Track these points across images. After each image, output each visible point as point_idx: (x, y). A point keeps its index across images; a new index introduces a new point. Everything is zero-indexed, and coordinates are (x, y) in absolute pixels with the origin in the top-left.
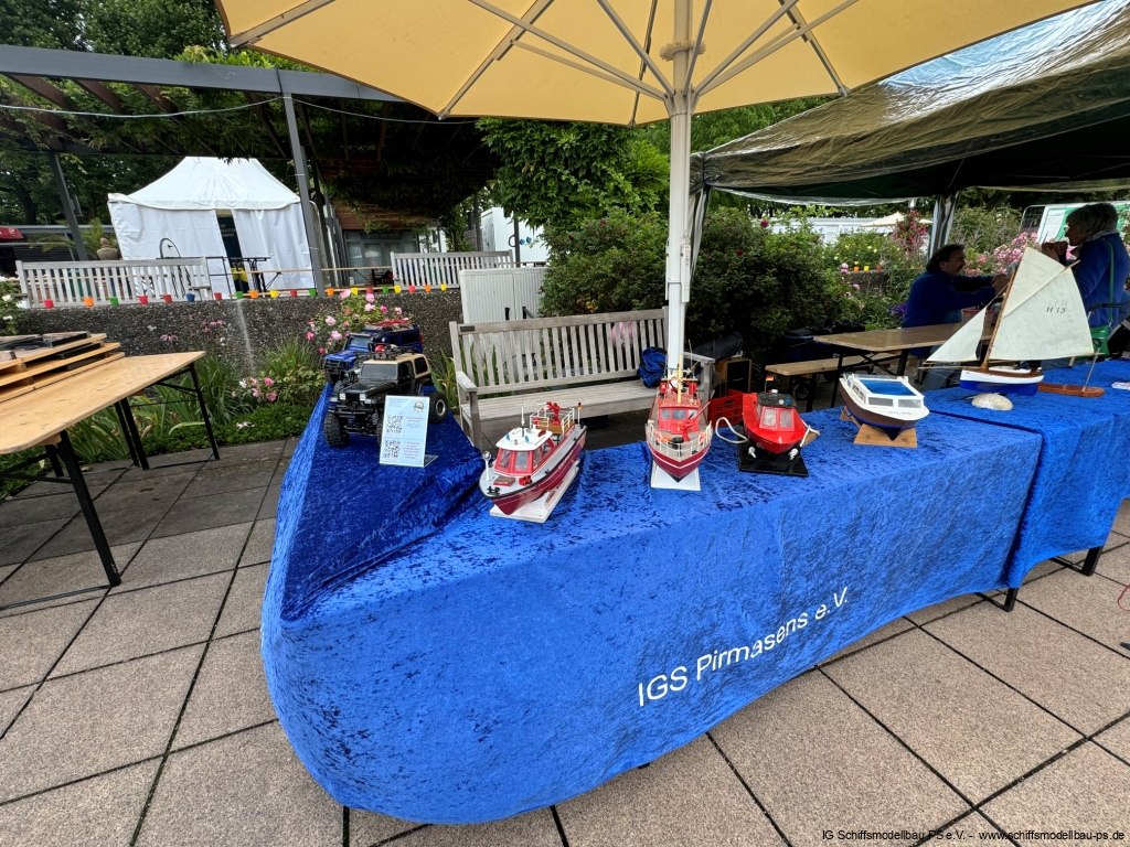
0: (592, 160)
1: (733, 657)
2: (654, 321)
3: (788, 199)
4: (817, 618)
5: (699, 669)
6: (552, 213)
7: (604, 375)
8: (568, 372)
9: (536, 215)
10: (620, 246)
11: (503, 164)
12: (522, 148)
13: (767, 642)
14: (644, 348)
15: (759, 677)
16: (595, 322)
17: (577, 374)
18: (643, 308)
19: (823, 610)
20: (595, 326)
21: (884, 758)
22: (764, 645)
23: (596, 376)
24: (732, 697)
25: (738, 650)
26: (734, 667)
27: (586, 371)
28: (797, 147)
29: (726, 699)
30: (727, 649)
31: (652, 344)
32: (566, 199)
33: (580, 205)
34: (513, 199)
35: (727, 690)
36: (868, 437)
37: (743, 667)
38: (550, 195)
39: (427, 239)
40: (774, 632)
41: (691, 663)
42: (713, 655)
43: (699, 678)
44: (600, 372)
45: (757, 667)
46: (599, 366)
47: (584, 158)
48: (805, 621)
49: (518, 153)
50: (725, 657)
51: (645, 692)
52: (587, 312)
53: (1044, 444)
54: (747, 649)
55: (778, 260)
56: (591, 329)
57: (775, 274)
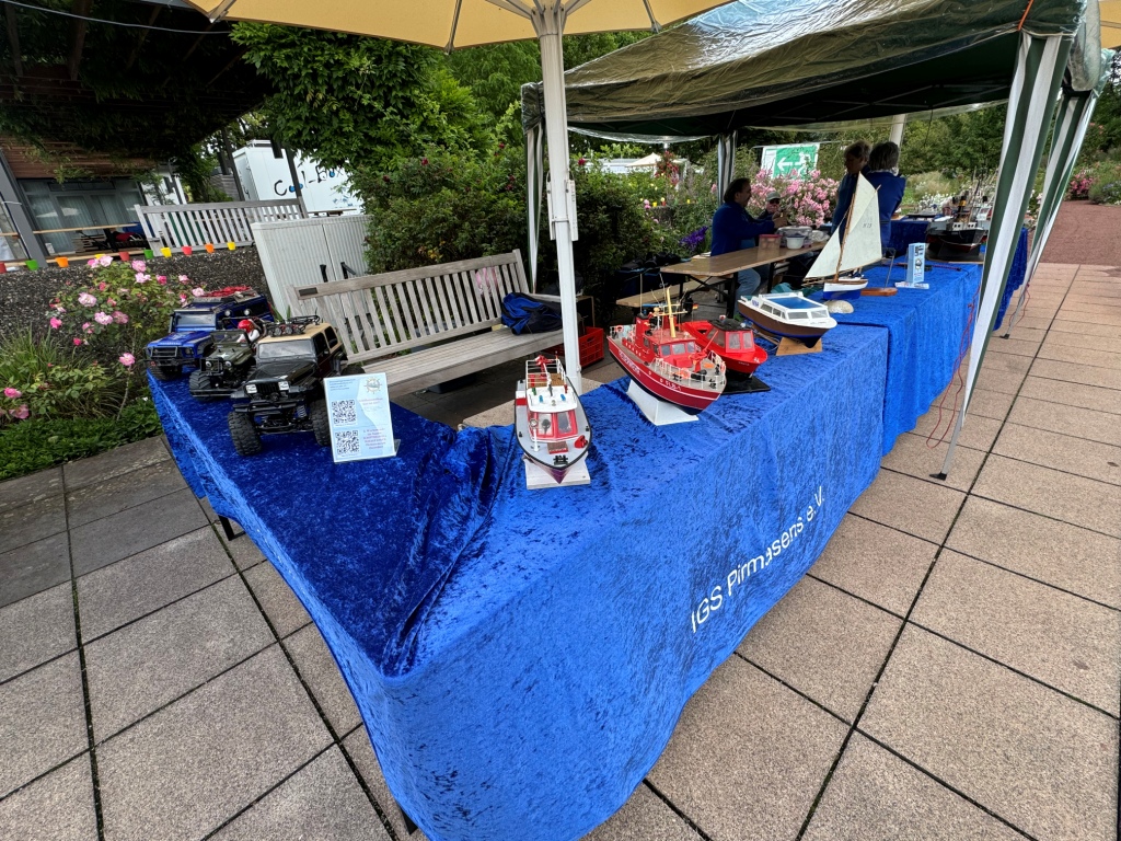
0: (390, 89)
1: (751, 568)
2: (508, 265)
3: (611, 136)
4: (809, 520)
5: (730, 585)
6: (352, 152)
7: (469, 328)
8: (431, 329)
9: (332, 154)
10: (452, 187)
11: (277, 90)
12: (300, 70)
13: (774, 548)
14: (503, 295)
15: (774, 584)
16: (451, 271)
17: (442, 330)
18: (494, 253)
19: (811, 512)
20: (451, 276)
21: (837, 607)
22: (773, 551)
23: (460, 330)
24: (754, 607)
25: (754, 561)
26: (754, 576)
27: (450, 326)
28: (635, 82)
29: (750, 610)
30: (746, 562)
31: (510, 291)
32: (366, 135)
33: (386, 143)
34: (300, 133)
35: (751, 601)
36: (787, 349)
37: (760, 576)
38: (346, 129)
39: (157, 188)
40: (778, 537)
41: (722, 581)
42: (737, 569)
43: (730, 593)
44: (463, 325)
45: (772, 574)
46: (462, 319)
47: (380, 86)
48: (801, 524)
49: (297, 76)
50: (746, 569)
51: (696, 619)
52: (433, 262)
53: (890, 335)
54: (762, 558)
55: (604, 198)
56: (447, 279)
57: (606, 212)
